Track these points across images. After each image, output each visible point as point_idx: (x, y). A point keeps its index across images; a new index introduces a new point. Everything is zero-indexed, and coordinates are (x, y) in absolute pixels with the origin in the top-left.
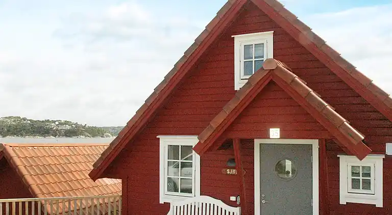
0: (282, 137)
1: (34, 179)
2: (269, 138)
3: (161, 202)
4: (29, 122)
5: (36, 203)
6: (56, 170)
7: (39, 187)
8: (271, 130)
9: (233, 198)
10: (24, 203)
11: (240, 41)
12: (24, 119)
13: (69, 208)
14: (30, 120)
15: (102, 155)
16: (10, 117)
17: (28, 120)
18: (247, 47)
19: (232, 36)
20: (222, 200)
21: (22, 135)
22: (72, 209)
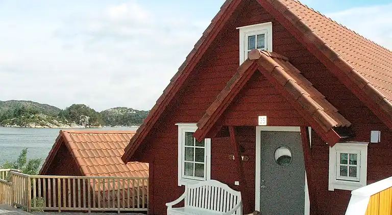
0: (269, 124)
1: (85, 162)
2: (258, 125)
3: (180, 185)
4: (135, 112)
5: (81, 180)
6: (106, 154)
7: (88, 168)
8: (260, 117)
9: (237, 183)
10: (67, 180)
11: (245, 32)
12: (131, 110)
13: (114, 188)
14: (135, 111)
15: (131, 140)
16: (117, 108)
17: (134, 111)
18: (251, 38)
19: (237, 28)
20: (227, 184)
21: (128, 125)
22: (116, 188)
